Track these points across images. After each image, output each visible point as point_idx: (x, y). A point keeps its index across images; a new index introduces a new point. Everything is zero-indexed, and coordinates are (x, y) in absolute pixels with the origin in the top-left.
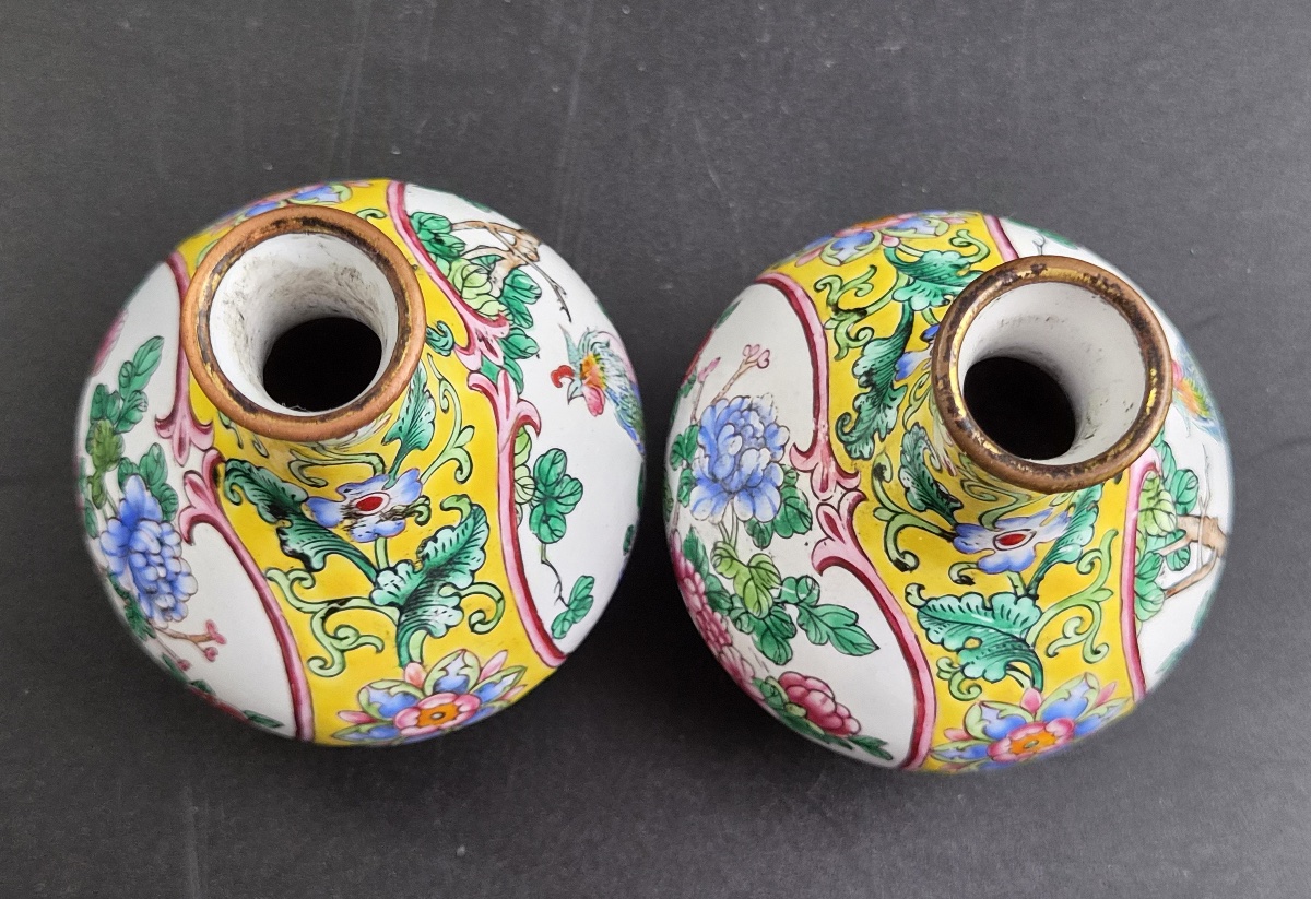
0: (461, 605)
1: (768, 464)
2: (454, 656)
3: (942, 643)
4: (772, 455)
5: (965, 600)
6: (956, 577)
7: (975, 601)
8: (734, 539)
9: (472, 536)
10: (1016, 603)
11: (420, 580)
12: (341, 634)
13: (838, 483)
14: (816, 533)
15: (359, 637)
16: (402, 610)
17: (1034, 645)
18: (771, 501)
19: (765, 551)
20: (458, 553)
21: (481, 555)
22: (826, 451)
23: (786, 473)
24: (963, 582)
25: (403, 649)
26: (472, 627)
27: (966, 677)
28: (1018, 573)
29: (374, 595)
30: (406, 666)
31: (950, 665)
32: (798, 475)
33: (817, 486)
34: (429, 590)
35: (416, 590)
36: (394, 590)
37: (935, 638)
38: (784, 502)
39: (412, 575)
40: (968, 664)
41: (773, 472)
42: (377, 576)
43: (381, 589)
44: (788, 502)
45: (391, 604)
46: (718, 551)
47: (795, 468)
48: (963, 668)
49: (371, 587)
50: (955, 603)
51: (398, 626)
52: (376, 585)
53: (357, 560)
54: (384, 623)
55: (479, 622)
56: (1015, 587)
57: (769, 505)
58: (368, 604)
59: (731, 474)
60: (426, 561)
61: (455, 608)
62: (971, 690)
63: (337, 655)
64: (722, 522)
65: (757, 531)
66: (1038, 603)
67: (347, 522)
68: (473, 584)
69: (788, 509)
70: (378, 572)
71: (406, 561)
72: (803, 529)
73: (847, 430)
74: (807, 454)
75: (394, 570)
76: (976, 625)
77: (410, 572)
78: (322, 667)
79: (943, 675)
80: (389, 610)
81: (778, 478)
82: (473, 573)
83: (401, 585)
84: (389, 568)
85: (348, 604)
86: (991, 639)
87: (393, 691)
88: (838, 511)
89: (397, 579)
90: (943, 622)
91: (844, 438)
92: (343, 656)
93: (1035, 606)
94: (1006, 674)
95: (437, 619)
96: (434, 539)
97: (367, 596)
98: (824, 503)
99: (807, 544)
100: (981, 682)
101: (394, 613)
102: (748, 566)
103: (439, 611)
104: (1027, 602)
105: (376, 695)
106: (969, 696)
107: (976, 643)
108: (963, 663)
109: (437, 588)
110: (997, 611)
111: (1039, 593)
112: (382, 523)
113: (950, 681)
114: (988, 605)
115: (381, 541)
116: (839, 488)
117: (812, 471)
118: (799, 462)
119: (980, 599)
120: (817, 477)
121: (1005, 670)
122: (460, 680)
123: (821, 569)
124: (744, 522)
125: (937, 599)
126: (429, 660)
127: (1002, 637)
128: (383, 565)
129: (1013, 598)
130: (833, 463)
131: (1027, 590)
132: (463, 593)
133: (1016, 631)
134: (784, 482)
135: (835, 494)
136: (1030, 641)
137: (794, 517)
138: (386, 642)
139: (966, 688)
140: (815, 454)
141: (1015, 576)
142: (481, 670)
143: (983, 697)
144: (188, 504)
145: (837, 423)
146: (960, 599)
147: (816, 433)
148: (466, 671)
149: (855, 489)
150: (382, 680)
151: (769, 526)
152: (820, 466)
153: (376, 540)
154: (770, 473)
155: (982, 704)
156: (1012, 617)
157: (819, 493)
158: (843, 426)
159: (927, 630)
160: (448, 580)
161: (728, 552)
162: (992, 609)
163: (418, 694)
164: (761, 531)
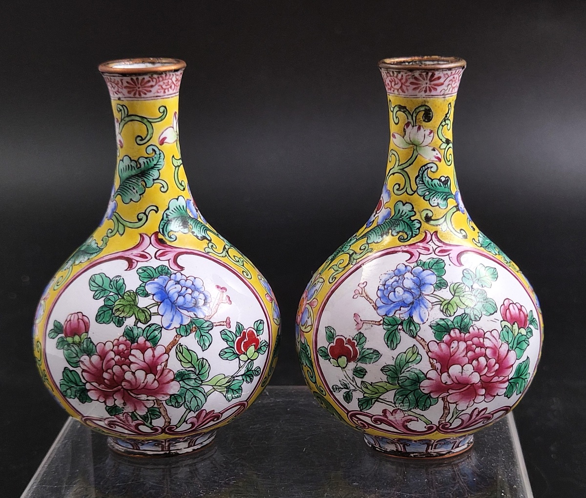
1: (412, 274)
4: (409, 271)
8: (441, 299)
13: (427, 243)
14: (446, 259)
18: (428, 275)
19: (449, 285)
22: (412, 247)
23: (418, 266)
32: (420, 260)
33: (426, 252)
38: (430, 269)
41: (416, 272)
44: (430, 267)
46: (444, 311)
47: (417, 261)
57: (430, 276)
59: (411, 293)
64: (432, 303)
65: (440, 285)
69: (433, 268)
72: (443, 264)
73: (406, 237)
74: (412, 255)
81: (419, 269)
88: (439, 247)
91: (409, 238)
98: (434, 251)
99: (450, 265)
102: (454, 296)
116: (430, 243)
117: (420, 254)
118: (414, 259)
120: (422, 251)
123: (461, 264)
124: (434, 291)
130: (418, 244)
134: (421, 267)
135: (431, 246)
137: (437, 266)
140: (412, 252)
144: (168, 261)
145: (402, 242)
147: (403, 251)
149: (432, 235)
151: (439, 279)
152: (418, 250)
154: (416, 273)
157: (430, 252)
158: (404, 239)
161: (446, 304)
164: (440, 283)
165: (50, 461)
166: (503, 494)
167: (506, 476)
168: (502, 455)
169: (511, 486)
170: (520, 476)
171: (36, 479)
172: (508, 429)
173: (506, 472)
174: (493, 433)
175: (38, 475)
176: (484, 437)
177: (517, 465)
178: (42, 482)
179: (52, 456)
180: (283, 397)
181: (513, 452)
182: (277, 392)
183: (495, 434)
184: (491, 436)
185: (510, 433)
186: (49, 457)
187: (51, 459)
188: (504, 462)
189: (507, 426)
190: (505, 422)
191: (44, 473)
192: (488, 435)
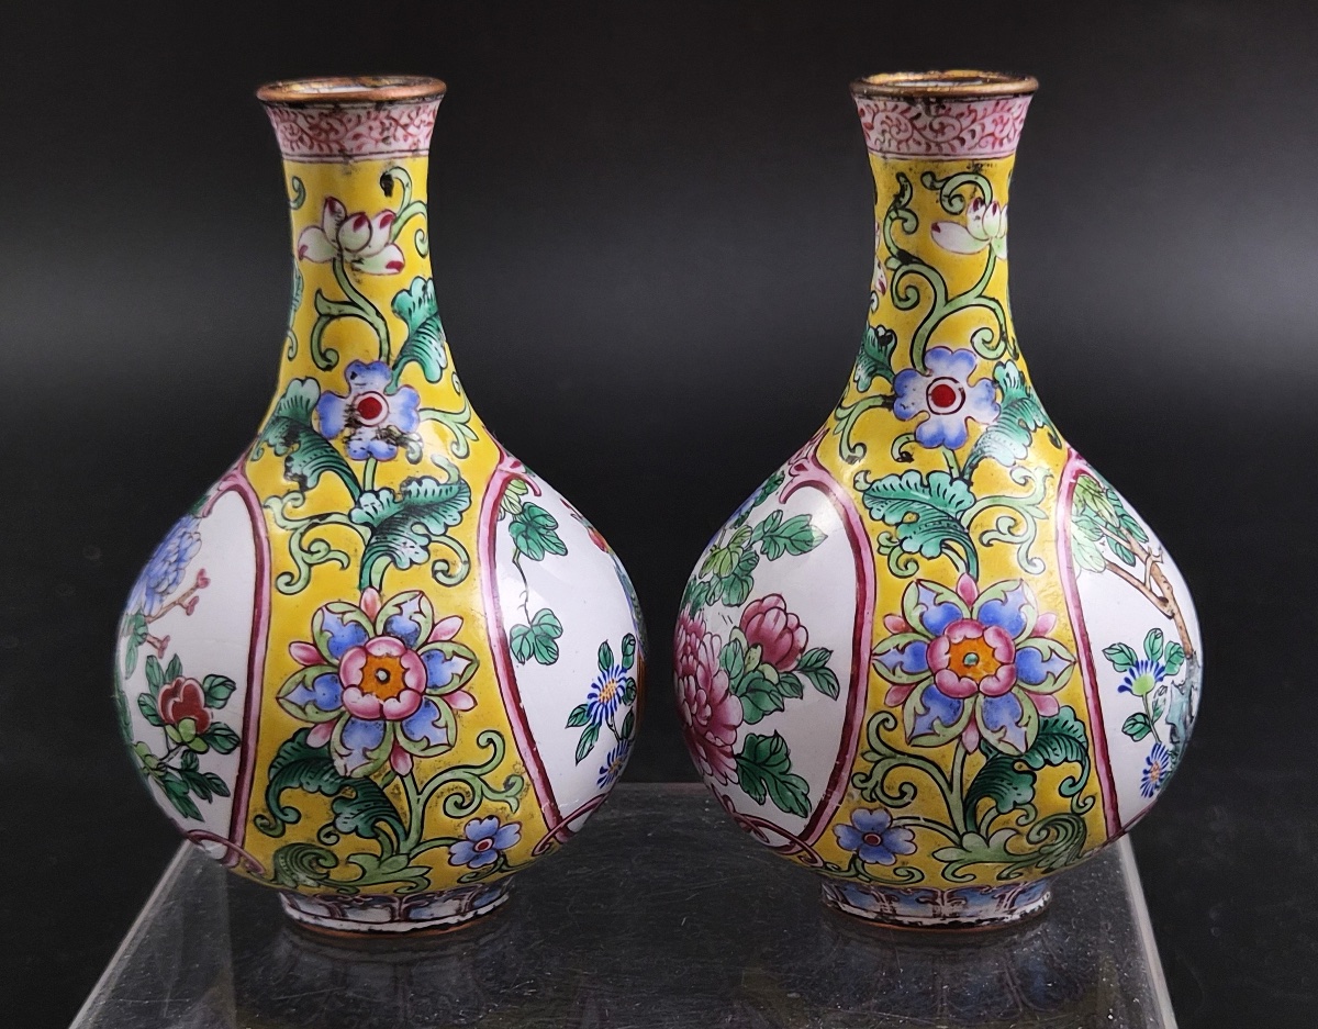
0: (430, 547)
2: (411, 595)
3: (883, 519)
5: (905, 478)
6: (897, 455)
7: (914, 479)
9: (453, 498)
10: (951, 484)
11: (398, 510)
12: (313, 549)
15: (330, 551)
16: (374, 531)
17: (968, 527)
20: (438, 504)
21: (458, 517)
24: (904, 460)
25: (366, 571)
26: (435, 573)
27: (904, 552)
28: (953, 451)
29: (354, 513)
30: (364, 589)
31: (889, 539)
34: (404, 521)
35: (392, 517)
36: (372, 511)
37: (877, 515)
39: (392, 504)
40: (906, 538)
42: (361, 496)
43: (361, 508)
45: (366, 524)
48: (902, 542)
49: (352, 504)
50: (895, 481)
51: (367, 546)
52: (358, 504)
53: (346, 478)
54: (353, 540)
55: (443, 572)
56: (951, 468)
58: (345, 520)
60: (408, 496)
61: (422, 547)
62: (909, 566)
63: (304, 569)
66: (972, 489)
67: (347, 432)
68: (444, 535)
70: (362, 492)
71: (389, 489)
75: (377, 494)
76: (914, 501)
77: (391, 500)
78: (288, 584)
79: (882, 550)
80: (363, 529)
82: (447, 526)
83: (379, 509)
84: (372, 491)
85: (329, 519)
86: (927, 515)
87: (348, 617)
89: (377, 503)
90: (885, 500)
92: (310, 571)
93: (969, 491)
94: (941, 552)
95: (403, 550)
96: (420, 482)
97: (346, 513)
100: (918, 556)
101: (367, 533)
103: (408, 545)
104: (960, 486)
105: (331, 620)
106: (906, 573)
107: (914, 517)
108: (901, 538)
109: (410, 523)
110: (934, 489)
111: (973, 479)
112: (376, 442)
113: (889, 556)
114: (925, 483)
115: (372, 462)
119: (918, 475)
121: (941, 548)
122: (411, 626)
125: (880, 480)
126: (388, 591)
127: (938, 514)
128: (368, 487)
129: (949, 478)
131: (962, 474)
132: (434, 538)
133: (952, 511)
136: (965, 523)
138: (352, 559)
139: (905, 565)
141: (949, 454)
142: (434, 625)
143: (919, 575)
146: (900, 477)
148: (418, 618)
150: (340, 602)
153: (367, 460)
155: (919, 582)
156: (948, 496)
159: (871, 509)
160: (422, 520)
162: (929, 486)
163: (370, 629)
165: (136, 946)
166: (1110, 1017)
167: (1117, 977)
168: (1109, 933)
169: (1128, 1000)
170: (1146, 979)
171: (104, 987)
172: (1121, 876)
173: (1118, 969)
174: (1089, 885)
175: (110, 977)
176: (1070, 892)
177: (1140, 954)
178: (118, 992)
179: (142, 936)
180: (639, 807)
181: (1131, 927)
182: (625, 796)
183: (1092, 886)
184: (1084, 890)
185: (1125, 885)
186: (134, 938)
187: (138, 942)
188: (1112, 946)
189: (1119, 869)
190: (1114, 861)
191: (124, 973)
192: (1079, 888)
